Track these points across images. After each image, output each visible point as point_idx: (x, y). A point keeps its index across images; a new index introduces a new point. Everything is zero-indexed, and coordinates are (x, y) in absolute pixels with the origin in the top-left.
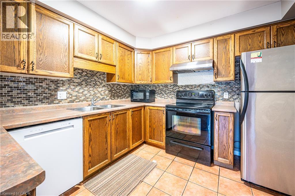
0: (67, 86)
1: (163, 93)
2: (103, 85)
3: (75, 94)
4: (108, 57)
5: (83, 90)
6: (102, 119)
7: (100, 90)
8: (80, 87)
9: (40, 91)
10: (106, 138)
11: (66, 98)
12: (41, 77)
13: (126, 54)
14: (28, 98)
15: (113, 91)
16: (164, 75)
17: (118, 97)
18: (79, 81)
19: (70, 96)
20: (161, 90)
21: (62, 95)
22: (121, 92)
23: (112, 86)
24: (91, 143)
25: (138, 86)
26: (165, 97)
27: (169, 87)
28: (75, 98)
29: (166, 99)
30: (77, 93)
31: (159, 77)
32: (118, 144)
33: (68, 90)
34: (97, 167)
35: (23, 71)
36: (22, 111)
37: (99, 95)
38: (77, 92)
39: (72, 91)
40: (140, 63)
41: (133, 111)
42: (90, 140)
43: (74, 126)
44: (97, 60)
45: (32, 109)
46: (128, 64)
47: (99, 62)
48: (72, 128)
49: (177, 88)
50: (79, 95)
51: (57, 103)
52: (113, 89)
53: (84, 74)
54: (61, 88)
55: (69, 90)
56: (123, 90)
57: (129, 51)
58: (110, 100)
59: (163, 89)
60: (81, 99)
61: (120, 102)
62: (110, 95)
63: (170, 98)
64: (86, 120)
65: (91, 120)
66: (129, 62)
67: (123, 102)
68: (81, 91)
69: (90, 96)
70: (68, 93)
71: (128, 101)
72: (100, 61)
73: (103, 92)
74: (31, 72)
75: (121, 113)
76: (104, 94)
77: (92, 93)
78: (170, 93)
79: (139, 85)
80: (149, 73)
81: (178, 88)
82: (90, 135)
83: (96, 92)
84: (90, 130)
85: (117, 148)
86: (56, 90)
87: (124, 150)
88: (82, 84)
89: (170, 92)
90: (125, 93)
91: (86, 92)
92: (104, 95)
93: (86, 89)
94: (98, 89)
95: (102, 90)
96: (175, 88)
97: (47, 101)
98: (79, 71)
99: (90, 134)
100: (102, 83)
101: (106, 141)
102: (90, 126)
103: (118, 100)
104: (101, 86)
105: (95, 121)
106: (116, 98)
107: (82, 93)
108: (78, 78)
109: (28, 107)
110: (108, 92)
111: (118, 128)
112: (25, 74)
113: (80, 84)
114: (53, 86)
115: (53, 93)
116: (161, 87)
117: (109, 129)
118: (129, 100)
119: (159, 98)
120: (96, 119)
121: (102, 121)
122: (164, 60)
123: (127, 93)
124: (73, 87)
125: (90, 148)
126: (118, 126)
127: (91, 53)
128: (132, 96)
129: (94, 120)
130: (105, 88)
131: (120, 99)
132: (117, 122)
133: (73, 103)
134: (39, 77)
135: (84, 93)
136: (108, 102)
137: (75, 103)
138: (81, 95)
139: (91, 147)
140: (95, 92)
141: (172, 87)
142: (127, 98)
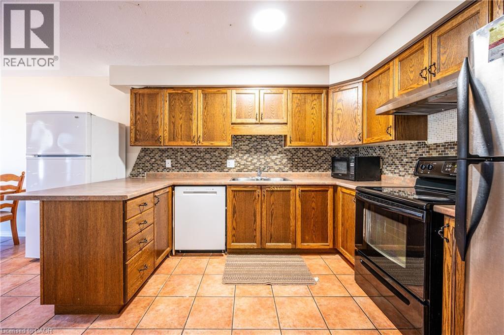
0: (235, 154)
1: (397, 162)
2: (278, 151)
3: (243, 162)
4: (274, 114)
5: (252, 158)
6: (250, 193)
7: (274, 157)
8: (248, 155)
9: (213, 159)
10: (255, 216)
11: (234, 167)
12: (214, 147)
13: (309, 101)
14: (206, 165)
15: (296, 160)
16: (381, 125)
17: (305, 168)
18: (248, 148)
19: (239, 165)
20: (394, 156)
21: (231, 163)
22: (311, 161)
23: (293, 152)
24: (235, 215)
25: (355, 150)
26: (400, 171)
27: (408, 149)
28: (243, 167)
29: (402, 177)
30: (245, 162)
31: (373, 130)
32: (274, 230)
33: (236, 159)
34: (242, 245)
35: (194, 144)
36: (203, 175)
37: (272, 164)
38: (245, 160)
39: (240, 160)
40: (338, 109)
41: (302, 191)
42: (234, 212)
43: (217, 193)
44: (258, 122)
45: (208, 175)
46: (312, 116)
47: (261, 124)
48: (215, 194)
49: (424, 152)
50: (248, 163)
51: (227, 171)
52: (295, 157)
53: (253, 139)
54: (230, 157)
55: (238, 159)
56: (315, 157)
57: (314, 94)
58: (290, 172)
59: (397, 154)
60: (249, 168)
61: (308, 176)
62: (289, 165)
63: (409, 176)
64: (229, 190)
65: (236, 191)
66: (315, 112)
67: (314, 176)
68: (250, 159)
69: (261, 165)
70: (237, 162)
71: (326, 175)
72: (261, 122)
73: (278, 160)
74: (199, 144)
75: (278, 189)
76: (280, 163)
77: (263, 162)
78: (411, 164)
79: (356, 148)
80: (356, 124)
81: (427, 152)
82: (234, 207)
83: (269, 160)
84: (234, 201)
85: (271, 235)
86: (226, 158)
87: (284, 244)
88: (251, 152)
89: (410, 160)
90: (320, 161)
91: (255, 161)
92: (280, 165)
93: (256, 157)
94: (271, 157)
95: (278, 158)
96: (420, 152)
97: (219, 168)
98: (248, 137)
99: (234, 205)
100: (278, 148)
101: (255, 221)
102: (234, 196)
103: (305, 172)
104: (275, 153)
105: (241, 193)
106: (301, 169)
107: (251, 162)
108: (247, 145)
109: (206, 173)
110: (286, 160)
111: (273, 209)
112: (196, 146)
113: (248, 152)
114: (224, 155)
115: (223, 161)
116: (393, 151)
117: (259, 206)
118: (328, 174)
119: (390, 175)
120: (241, 191)
121: (249, 195)
122: (380, 94)
123: (324, 162)
124: (242, 155)
125: (234, 221)
126: (273, 207)
127: (251, 115)
128: (333, 168)
129: (239, 191)
130: (282, 155)
131: (309, 171)
132: (271, 201)
133: (240, 173)
134: (213, 147)
135: (253, 162)
136: (286, 174)
137: (243, 173)
138: (250, 163)
139: (236, 220)
140: (267, 160)
141: (415, 149)
142: (326, 170)
